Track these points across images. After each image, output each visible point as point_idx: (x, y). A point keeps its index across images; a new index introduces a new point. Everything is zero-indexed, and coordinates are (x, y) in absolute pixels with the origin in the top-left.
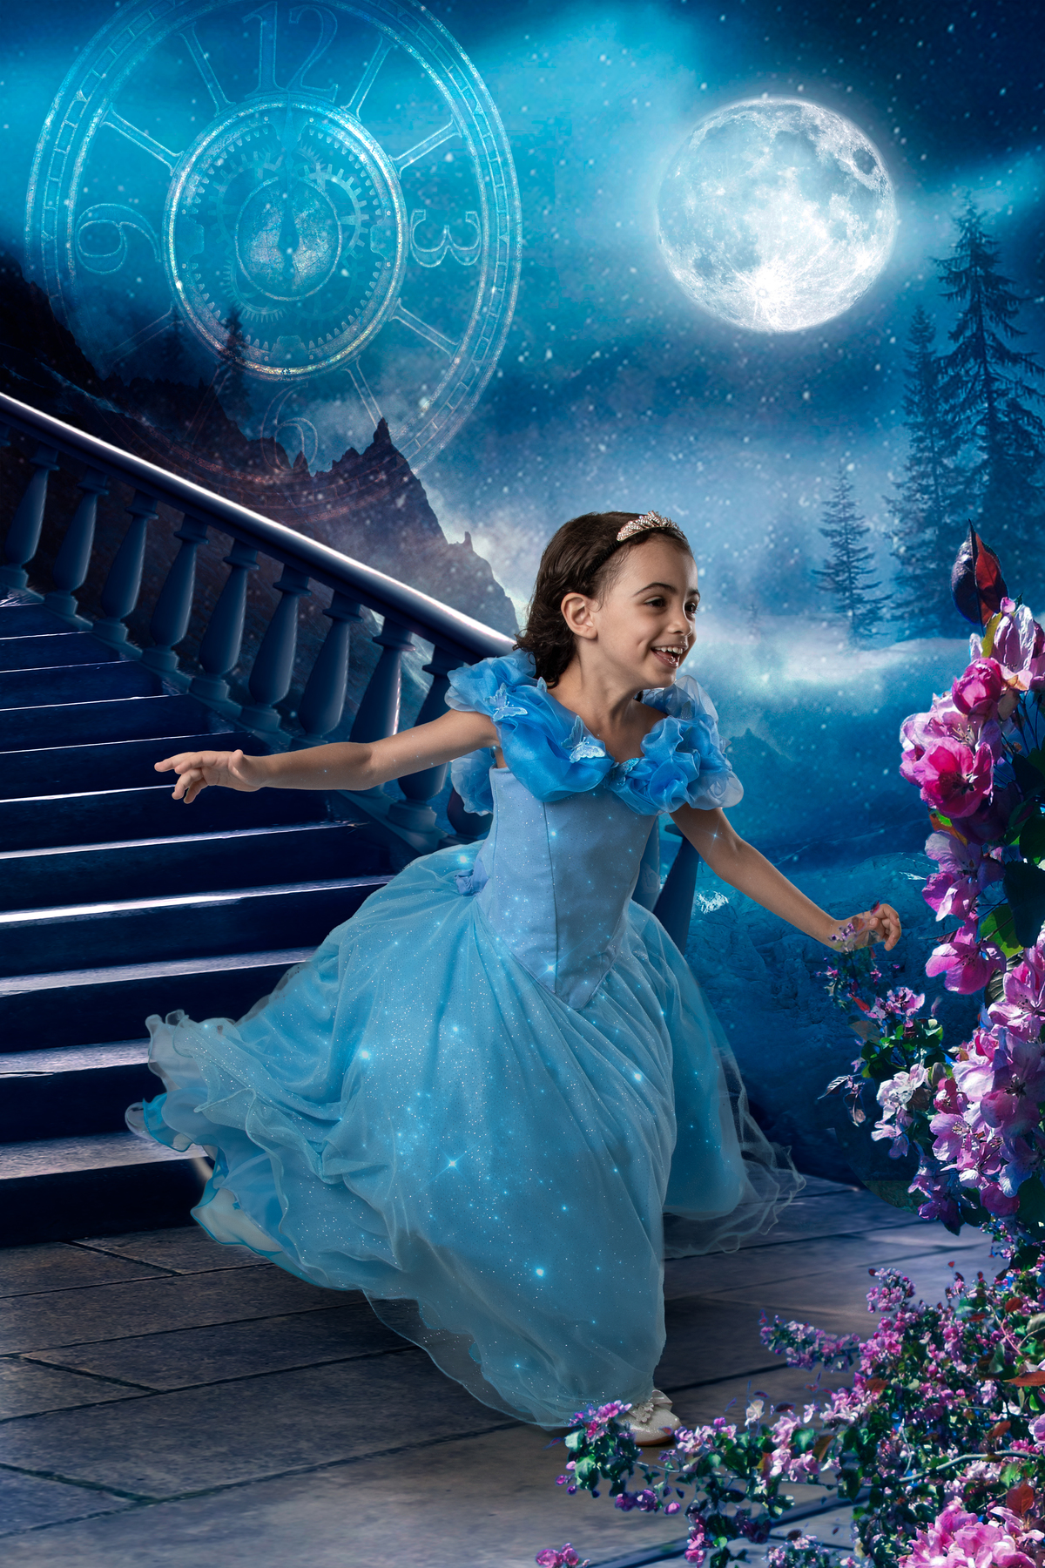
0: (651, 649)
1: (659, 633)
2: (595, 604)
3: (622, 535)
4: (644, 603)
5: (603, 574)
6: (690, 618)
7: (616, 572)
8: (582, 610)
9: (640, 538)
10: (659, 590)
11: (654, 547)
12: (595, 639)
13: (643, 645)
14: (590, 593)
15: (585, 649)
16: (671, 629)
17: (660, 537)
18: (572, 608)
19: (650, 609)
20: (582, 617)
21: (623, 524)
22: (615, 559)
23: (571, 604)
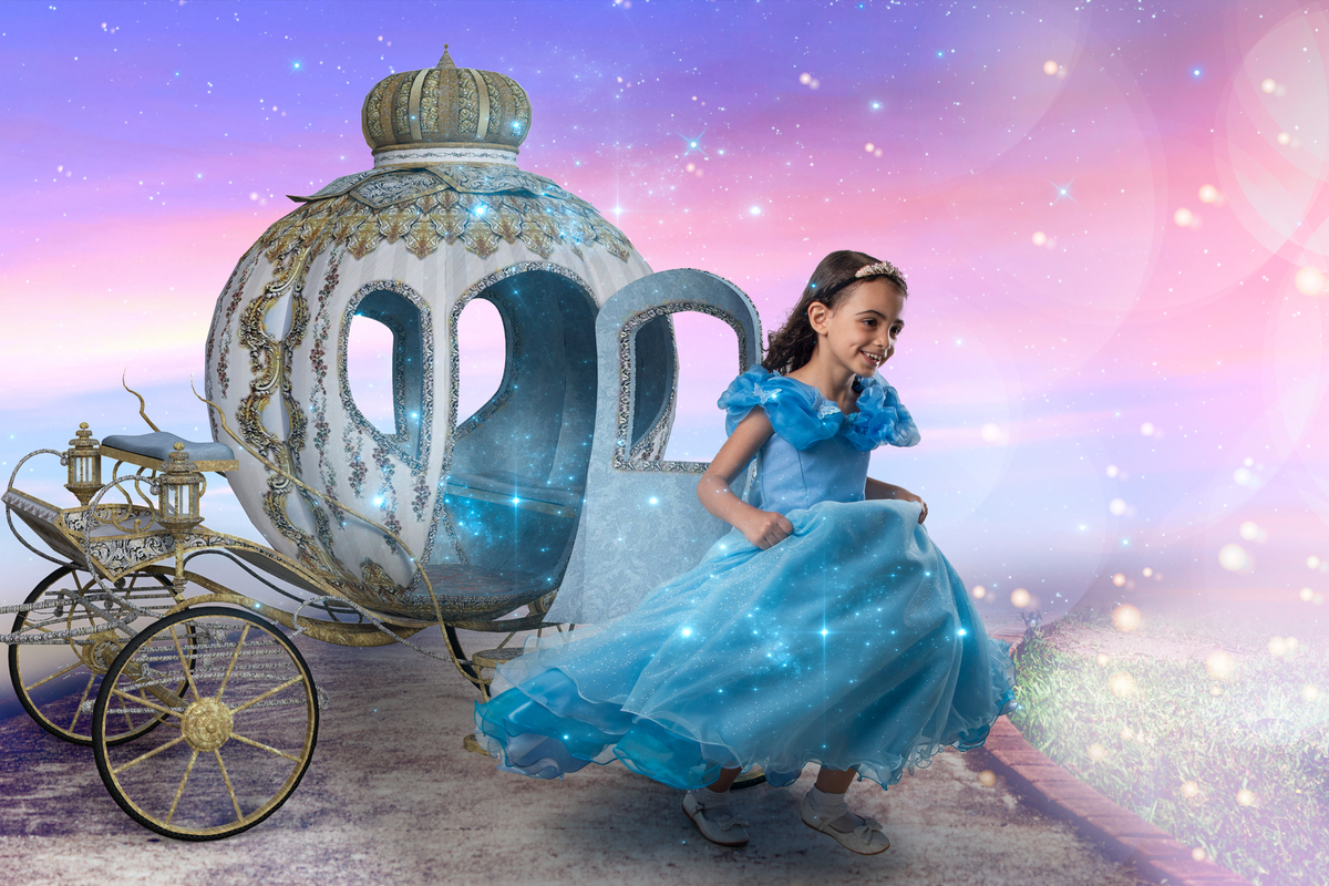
0: (860, 351)
1: (868, 343)
2: (830, 313)
3: (859, 274)
4: (862, 321)
5: (840, 296)
6: (893, 337)
7: (849, 296)
8: (822, 314)
9: (871, 278)
10: (874, 315)
11: (879, 286)
12: (826, 335)
13: (855, 348)
14: (829, 305)
15: (822, 340)
16: (876, 343)
17: (884, 280)
18: (815, 312)
19: (865, 326)
20: (821, 319)
21: (863, 265)
22: (850, 288)
23: (816, 309)
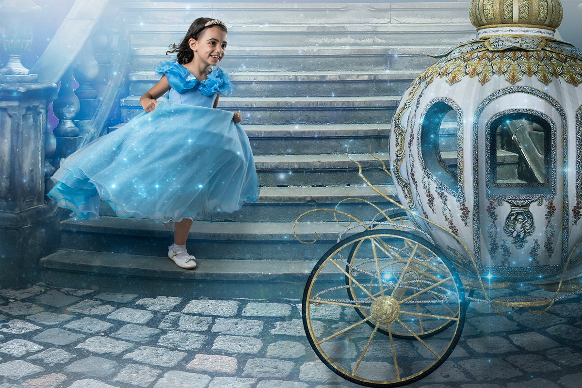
0: (210, 55)
1: (213, 51)
2: (197, 42)
3: (206, 25)
4: (209, 43)
5: (200, 35)
6: (223, 49)
7: (203, 34)
8: (194, 43)
9: (211, 26)
10: (214, 40)
11: (215, 29)
12: (197, 51)
13: (208, 54)
14: (196, 39)
15: (195, 54)
16: (216, 51)
17: (216, 26)
18: (191, 42)
19: (211, 45)
20: (194, 45)
21: (208, 22)
22: (203, 31)
23: (191, 41)
